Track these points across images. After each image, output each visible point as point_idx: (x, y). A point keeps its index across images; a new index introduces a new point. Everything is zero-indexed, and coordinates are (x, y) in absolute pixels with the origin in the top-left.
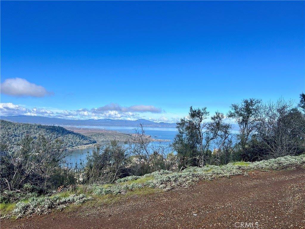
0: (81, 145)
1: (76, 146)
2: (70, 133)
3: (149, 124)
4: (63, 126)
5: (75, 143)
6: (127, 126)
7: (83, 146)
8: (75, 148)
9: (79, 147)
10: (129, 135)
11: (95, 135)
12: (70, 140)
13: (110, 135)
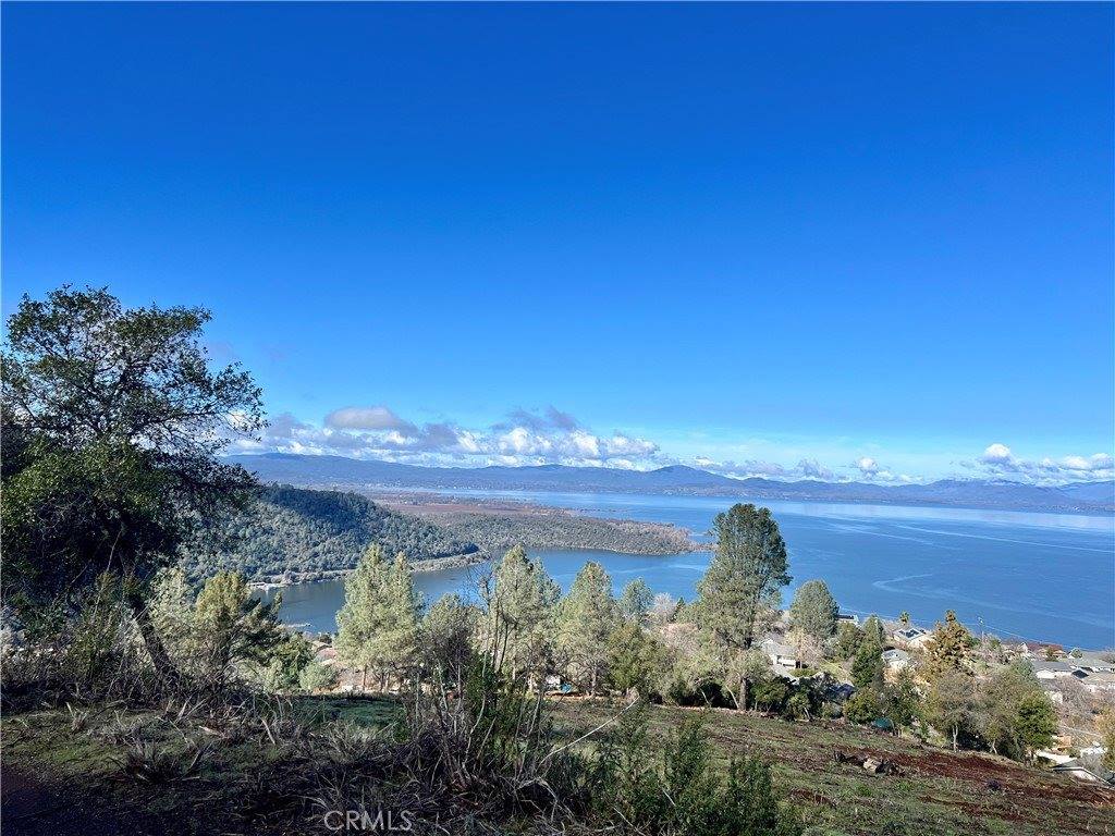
0: (421, 559)
3: (703, 486)
4: (378, 487)
7: (429, 562)
11: (480, 525)
13: (531, 522)
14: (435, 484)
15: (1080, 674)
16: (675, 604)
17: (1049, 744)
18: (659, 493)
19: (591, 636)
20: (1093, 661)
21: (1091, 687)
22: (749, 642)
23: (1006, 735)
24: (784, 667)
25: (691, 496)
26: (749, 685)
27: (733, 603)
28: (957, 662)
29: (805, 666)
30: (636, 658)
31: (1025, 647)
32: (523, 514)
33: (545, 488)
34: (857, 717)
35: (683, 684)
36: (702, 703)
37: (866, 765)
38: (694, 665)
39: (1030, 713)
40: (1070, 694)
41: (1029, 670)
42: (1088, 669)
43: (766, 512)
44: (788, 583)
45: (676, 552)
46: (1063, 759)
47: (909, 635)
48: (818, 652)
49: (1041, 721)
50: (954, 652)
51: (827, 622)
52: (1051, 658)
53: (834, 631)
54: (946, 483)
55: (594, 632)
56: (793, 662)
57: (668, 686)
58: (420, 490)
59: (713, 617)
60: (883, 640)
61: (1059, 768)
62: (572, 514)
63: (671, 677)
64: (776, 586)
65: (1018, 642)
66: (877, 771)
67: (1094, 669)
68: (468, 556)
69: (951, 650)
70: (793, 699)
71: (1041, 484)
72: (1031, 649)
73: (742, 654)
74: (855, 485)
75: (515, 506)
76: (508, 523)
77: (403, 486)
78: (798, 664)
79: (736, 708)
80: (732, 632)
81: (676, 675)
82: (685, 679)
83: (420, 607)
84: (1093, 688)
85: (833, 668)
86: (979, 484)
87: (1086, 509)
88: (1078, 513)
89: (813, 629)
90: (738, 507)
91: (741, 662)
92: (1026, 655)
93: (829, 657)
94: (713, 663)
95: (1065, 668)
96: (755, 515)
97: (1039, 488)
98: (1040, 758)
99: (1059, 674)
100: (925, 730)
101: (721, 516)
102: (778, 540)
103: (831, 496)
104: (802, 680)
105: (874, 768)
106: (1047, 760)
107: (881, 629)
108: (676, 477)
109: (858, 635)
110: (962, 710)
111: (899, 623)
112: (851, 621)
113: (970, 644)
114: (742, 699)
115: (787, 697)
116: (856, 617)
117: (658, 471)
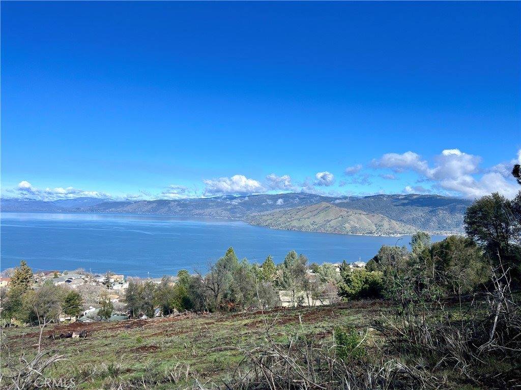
15: (69, 281)
20: (72, 275)
37: (74, 336)
42: (71, 279)
50: (25, 280)
65: (40, 272)
66: (80, 337)
71: (46, 200)
72: (46, 274)
84: (74, 286)
86: (16, 200)
87: (64, 211)
88: (60, 213)
97: (45, 202)
99: (60, 283)
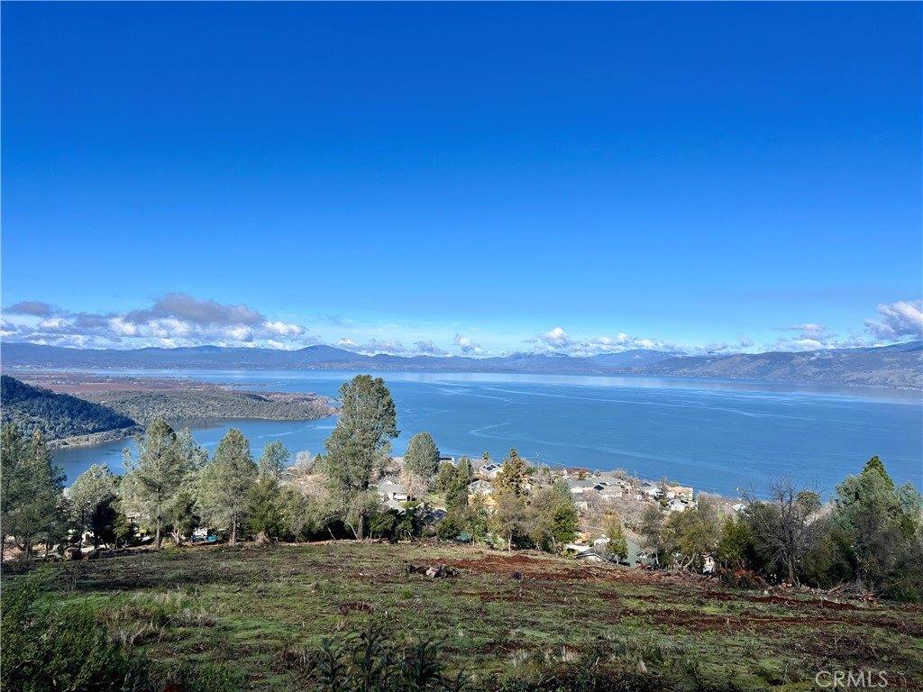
0: (75, 435)
1: (57, 437)
2: (39, 394)
3: (340, 361)
4: (27, 369)
5: (51, 429)
6: (269, 367)
7: (85, 437)
8: (53, 445)
9: (66, 440)
10: (256, 397)
11: (134, 401)
12: (35, 418)
13: (186, 397)
14: (90, 365)
15: (599, 488)
16: (313, 459)
17: (573, 540)
18: (304, 368)
19: (231, 492)
20: (607, 478)
21: (605, 496)
22: (366, 485)
23: (545, 536)
24: (397, 502)
25: (331, 369)
26: (366, 519)
27: (354, 455)
28: (517, 486)
29: (414, 500)
30: (271, 507)
31: (565, 472)
32: (179, 390)
33: (199, 367)
34: (447, 534)
35: (312, 524)
36: (328, 538)
37: (428, 572)
38: (322, 508)
39: (561, 518)
40: (592, 502)
41: (565, 488)
42: (605, 484)
43: (381, 381)
44: (397, 436)
45: (318, 417)
46: (585, 548)
47: (489, 469)
48: (424, 488)
49: (568, 524)
50: (515, 479)
51: (431, 464)
52: (581, 478)
53: (436, 470)
54: (518, 356)
55: (234, 488)
56: (405, 497)
57: (301, 526)
58: (75, 371)
59: (337, 467)
60: (471, 474)
61: (581, 555)
62: (226, 388)
63: (304, 519)
64: (388, 439)
65: (561, 469)
66: (436, 576)
67: (607, 483)
68: (124, 430)
69: (513, 479)
70: (400, 526)
72: (569, 473)
73: (360, 495)
74: (456, 358)
75: (172, 383)
76: (163, 399)
77: (54, 367)
78: (409, 498)
79: (354, 538)
80: (353, 477)
81: (307, 518)
82: (314, 519)
83: (60, 479)
85: (435, 498)
87: (607, 372)
88: (602, 375)
89: (420, 469)
90: (359, 377)
91: (360, 501)
92: (566, 477)
93: (431, 491)
94: (338, 505)
95: (590, 484)
96: (373, 384)
98: (568, 550)
99: (586, 489)
100: (494, 538)
101: (345, 385)
102: (390, 404)
103: (440, 367)
104: (408, 510)
105: (434, 574)
106: (573, 551)
107: (470, 466)
108: (319, 355)
109: (453, 471)
110: (515, 521)
111: (483, 461)
112: (449, 462)
113: (530, 472)
114: (360, 530)
115: (395, 525)
116: (453, 459)
117: (305, 349)
